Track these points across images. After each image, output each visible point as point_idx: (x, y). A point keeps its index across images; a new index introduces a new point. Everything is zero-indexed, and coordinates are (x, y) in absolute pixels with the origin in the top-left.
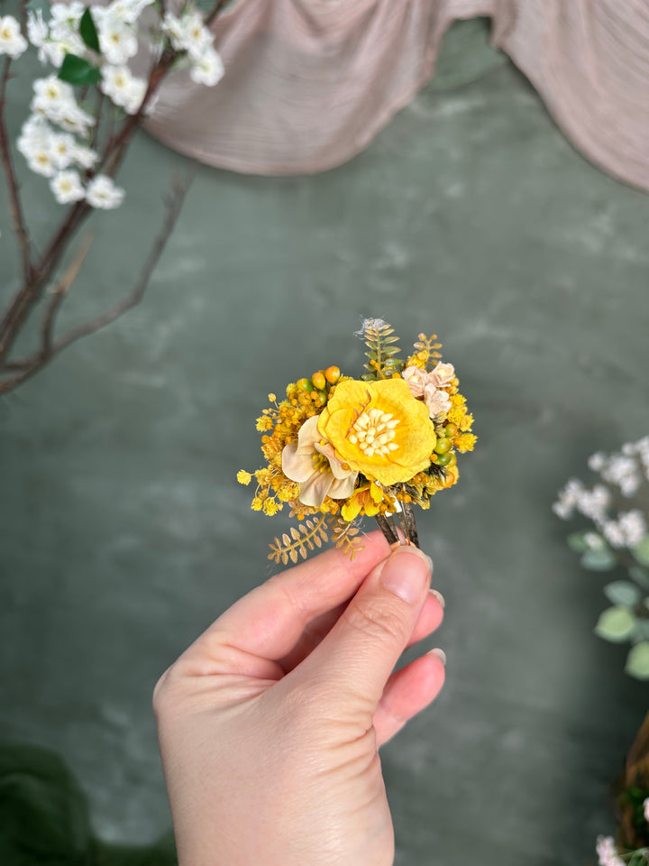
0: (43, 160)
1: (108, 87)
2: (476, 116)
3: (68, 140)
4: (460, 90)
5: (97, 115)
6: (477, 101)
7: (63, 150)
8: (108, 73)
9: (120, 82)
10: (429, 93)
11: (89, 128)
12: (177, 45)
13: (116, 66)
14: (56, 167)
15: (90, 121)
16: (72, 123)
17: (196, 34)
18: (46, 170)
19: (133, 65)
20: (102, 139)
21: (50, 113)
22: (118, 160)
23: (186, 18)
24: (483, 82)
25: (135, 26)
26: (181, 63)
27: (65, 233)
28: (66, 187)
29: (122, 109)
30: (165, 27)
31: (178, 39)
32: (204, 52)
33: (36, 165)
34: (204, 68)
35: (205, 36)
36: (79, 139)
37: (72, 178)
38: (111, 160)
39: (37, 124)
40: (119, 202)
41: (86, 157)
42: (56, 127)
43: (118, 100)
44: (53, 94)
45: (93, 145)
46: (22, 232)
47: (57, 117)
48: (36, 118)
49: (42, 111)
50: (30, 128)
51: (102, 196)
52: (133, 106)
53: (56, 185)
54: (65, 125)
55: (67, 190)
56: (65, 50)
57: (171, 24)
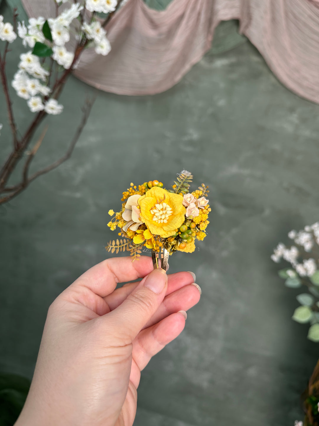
0: (24, 91)
1: (56, 57)
2: (232, 67)
3: (37, 82)
4: (224, 54)
5: (50, 71)
6: (233, 59)
7: (34, 87)
8: (55, 49)
9: (61, 54)
10: (209, 56)
11: (46, 77)
12: (89, 37)
13: (59, 46)
14: (30, 95)
15: (47, 73)
16: (38, 74)
17: (98, 31)
18: (26, 96)
19: (67, 46)
20: (53, 81)
21: (28, 69)
22: (60, 90)
23: (93, 24)
24: (235, 51)
25: (69, 28)
26: (90, 45)
27: (34, 125)
28: (35, 104)
29: (62, 67)
30: (83, 28)
31: (89, 34)
32: (101, 39)
33: (20, 94)
34: (102, 47)
35: (102, 32)
36: (42, 82)
37: (39, 100)
38: (56, 91)
39: (21, 74)
40: (60, 111)
41: (45, 91)
42: (31, 77)
43: (60, 62)
44: (29, 61)
45: (48, 84)
46: (13, 125)
47: (31, 71)
48: (20, 71)
49: (24, 68)
50: (17, 76)
51: (52, 109)
52: (67, 65)
53: (30, 104)
54: (35, 75)
55: (35, 105)
56: (35, 39)
57: (86, 27)
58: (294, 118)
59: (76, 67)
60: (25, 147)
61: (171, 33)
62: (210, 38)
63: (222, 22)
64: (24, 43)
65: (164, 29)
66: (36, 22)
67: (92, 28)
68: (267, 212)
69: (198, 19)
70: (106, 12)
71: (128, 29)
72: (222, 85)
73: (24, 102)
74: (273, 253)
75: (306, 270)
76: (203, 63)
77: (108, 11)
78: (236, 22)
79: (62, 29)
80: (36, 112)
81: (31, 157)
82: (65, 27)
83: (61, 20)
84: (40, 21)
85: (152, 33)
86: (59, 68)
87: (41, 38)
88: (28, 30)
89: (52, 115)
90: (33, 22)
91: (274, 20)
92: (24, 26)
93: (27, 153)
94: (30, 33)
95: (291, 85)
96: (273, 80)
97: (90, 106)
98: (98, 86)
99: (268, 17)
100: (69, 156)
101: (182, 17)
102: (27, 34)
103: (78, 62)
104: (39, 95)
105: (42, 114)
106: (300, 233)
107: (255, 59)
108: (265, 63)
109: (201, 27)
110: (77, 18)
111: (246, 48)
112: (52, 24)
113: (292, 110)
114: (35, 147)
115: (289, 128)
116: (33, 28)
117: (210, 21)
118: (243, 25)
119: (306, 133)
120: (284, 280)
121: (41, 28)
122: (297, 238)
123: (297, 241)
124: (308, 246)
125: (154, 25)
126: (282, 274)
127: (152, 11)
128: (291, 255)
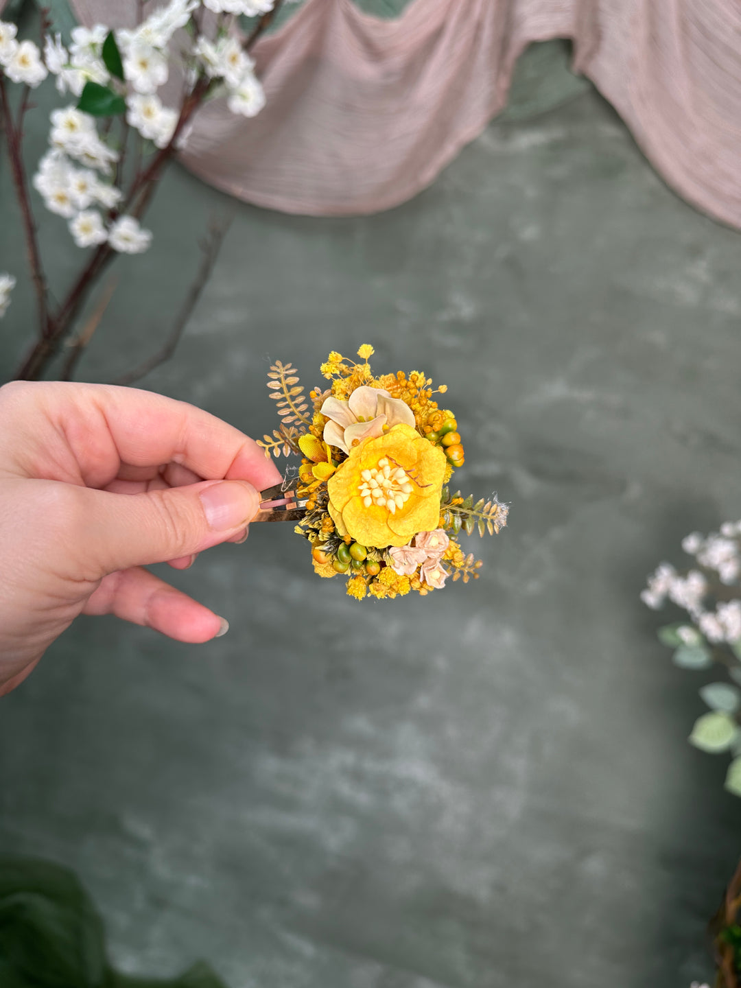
0: (62, 199)
1: (134, 118)
2: (556, 149)
3: (90, 178)
4: (535, 121)
5: (122, 150)
6: (557, 132)
7: (83, 187)
8: (134, 102)
9: (148, 113)
10: (501, 124)
11: (111, 163)
12: (212, 72)
13: (145, 95)
14: (76, 207)
15: (114, 156)
16: (93, 158)
17: (234, 59)
18: (65, 210)
19: (163, 94)
20: (128, 174)
21: (69, 147)
22: (147, 198)
23: (223, 42)
24: (563, 112)
25: (165, 51)
26: (217, 92)
27: (86, 279)
28: (86, 229)
29: (151, 142)
30: (197, 51)
31: (212, 65)
32: (242, 79)
33: (53, 205)
34: (244, 97)
35: (245, 63)
36: (101, 177)
37: (94, 219)
38: (138, 199)
39: (57, 159)
40: (144, 245)
41: (109, 196)
42: (76, 163)
43: (146, 132)
44: (72, 126)
45: (116, 183)
46: (39, 278)
47: (77, 151)
48: (54, 153)
49: (60, 145)
50: (47, 164)
51: (127, 239)
52: (163, 140)
53: (76, 227)
54: (85, 160)
55: (87, 231)
56: (87, 76)
57: (205, 48)
58: (701, 270)
59: (182, 142)
60: (66, 331)
61: (412, 71)
62: (504, 83)
63: (533, 46)
64: (61, 85)
65: (397, 61)
66: (88, 37)
67: (220, 52)
68: (635, 491)
69: (476, 38)
70: (250, 13)
71: (313, 62)
72: (531, 192)
73: (61, 224)
74: (645, 587)
75: (724, 627)
76: (488, 142)
77: (257, 12)
78: (566, 45)
79: (148, 54)
80: (88, 248)
81: (78, 351)
82: (157, 49)
83: (148, 33)
84: (98, 35)
85: (367, 70)
86: (145, 146)
87: (100, 75)
88: (70, 55)
89: (126, 255)
90: (81, 36)
91: (654, 41)
92: (59, 45)
93: (69, 343)
94: (76, 61)
95: (695, 192)
96: (651, 180)
97: (218, 235)
98: (238, 190)
99: (642, 32)
100: (168, 352)
101: (438, 34)
102: (68, 65)
103: (188, 131)
104: (95, 206)
105: (104, 252)
106: (711, 539)
107: (609, 131)
108: (633, 141)
109: (483, 57)
110: (185, 27)
111: (589, 106)
112: (127, 43)
113: (695, 252)
114: (85, 328)
115: (688, 295)
116: (82, 49)
117: (503, 43)
118: (582, 51)
120: (672, 650)
121: (99, 50)
122: (703, 550)
123: (703, 560)
124: (728, 572)
125: (373, 51)
126: (667, 636)
127: (368, 21)
128: (688, 591)
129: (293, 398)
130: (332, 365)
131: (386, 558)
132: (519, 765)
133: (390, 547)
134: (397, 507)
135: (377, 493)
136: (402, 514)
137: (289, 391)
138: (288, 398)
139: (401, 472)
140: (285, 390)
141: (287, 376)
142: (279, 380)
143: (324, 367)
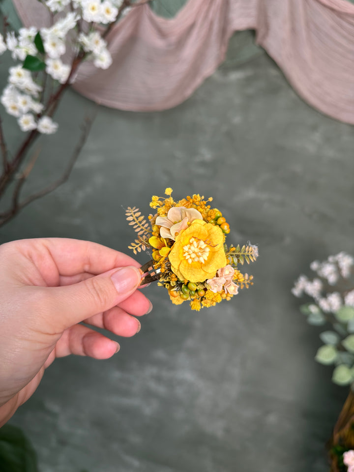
0: (14, 108)
1: (50, 70)
2: (248, 80)
3: (28, 99)
4: (240, 67)
5: (44, 86)
6: (249, 72)
7: (25, 103)
8: (49, 62)
9: (56, 67)
10: (223, 68)
11: (39, 93)
12: (87, 49)
13: (54, 59)
14: (21, 112)
15: (39, 89)
16: (30, 90)
17: (97, 42)
18: (16, 113)
19: (63, 59)
20: (47, 97)
21: (18, 84)
22: (55, 107)
23: (92, 35)
24: (252, 63)
25: (64, 39)
26: (89, 57)
28: (27, 123)
29: (57, 81)
30: (80, 40)
31: (87, 46)
32: (101, 52)
33: (10, 111)
34: (102, 60)
35: (102, 44)
36: (34, 98)
37: (30, 118)
38: (52, 107)
39: (12, 89)
40: (55, 130)
41: (38, 108)
42: (22, 92)
43: (55, 76)
44: (19, 75)
45: (41, 101)
46: (3, 145)
47: (22, 87)
48: (11, 86)
49: (14, 83)
50: (7, 92)
51: (46, 128)
52: (63, 80)
53: (21, 122)
54: (26, 91)
55: (27, 124)
56: (27, 52)
57: (83, 39)
58: (317, 137)
59: (73, 81)
60: (17, 170)
61: (181, 43)
62: (224, 49)
63: (237, 33)
64: (14, 56)
65: (173, 39)
66: (27, 33)
67: (90, 40)
68: (288, 241)
69: (210, 29)
70: (105, 22)
71: (133, 39)
73: (14, 120)
74: (293, 286)
75: (330, 305)
76: (218, 77)
77: (108, 22)
78: (253, 32)
79: (56, 41)
80: (27, 132)
81: (23, 180)
82: (60, 38)
83: (56, 31)
84: (32, 32)
85: (159, 43)
86: (54, 83)
87: (33, 51)
88: (18, 41)
89: (45, 135)
90: (24, 32)
92: (14, 37)
93: (18, 176)
94: (21, 44)
95: (313, 101)
96: (293, 95)
97: (90, 123)
99: (287, 27)
100: (66, 178)
101: (192, 26)
102: (18, 46)
103: (75, 76)
104: (31, 112)
105: (34, 133)
106: (323, 264)
107: (273, 72)
108: (284, 77)
109: (214, 37)
110: (74, 29)
112: (46, 35)
113: (314, 128)
114: (26, 168)
115: (311, 148)
116: (24, 39)
117: (223, 30)
118: (260, 35)
119: (330, 153)
120: (306, 317)
121: (33, 39)
122: (320, 269)
123: (320, 273)
124: (332, 279)
125: (162, 34)
126: (304, 309)
127: (159, 20)
128: (313, 288)
129: (140, 222)
130: (155, 202)
131: (206, 286)
132: (235, 372)
133: (207, 280)
134: (205, 260)
135: (193, 256)
136: (208, 263)
137: (138, 220)
138: (138, 223)
139: (202, 243)
140: (135, 219)
141: (135, 213)
142: (132, 216)
143: (151, 204)
